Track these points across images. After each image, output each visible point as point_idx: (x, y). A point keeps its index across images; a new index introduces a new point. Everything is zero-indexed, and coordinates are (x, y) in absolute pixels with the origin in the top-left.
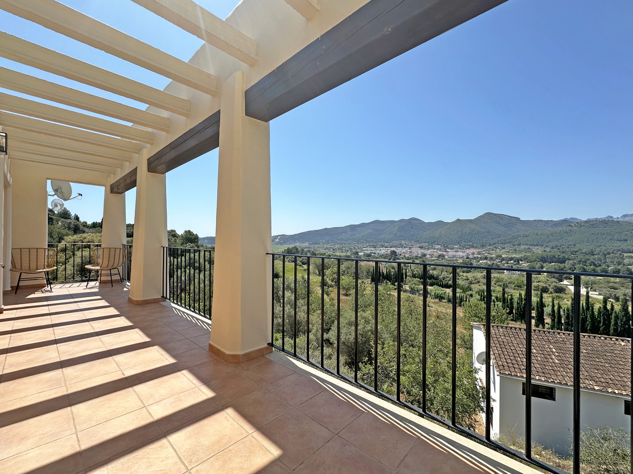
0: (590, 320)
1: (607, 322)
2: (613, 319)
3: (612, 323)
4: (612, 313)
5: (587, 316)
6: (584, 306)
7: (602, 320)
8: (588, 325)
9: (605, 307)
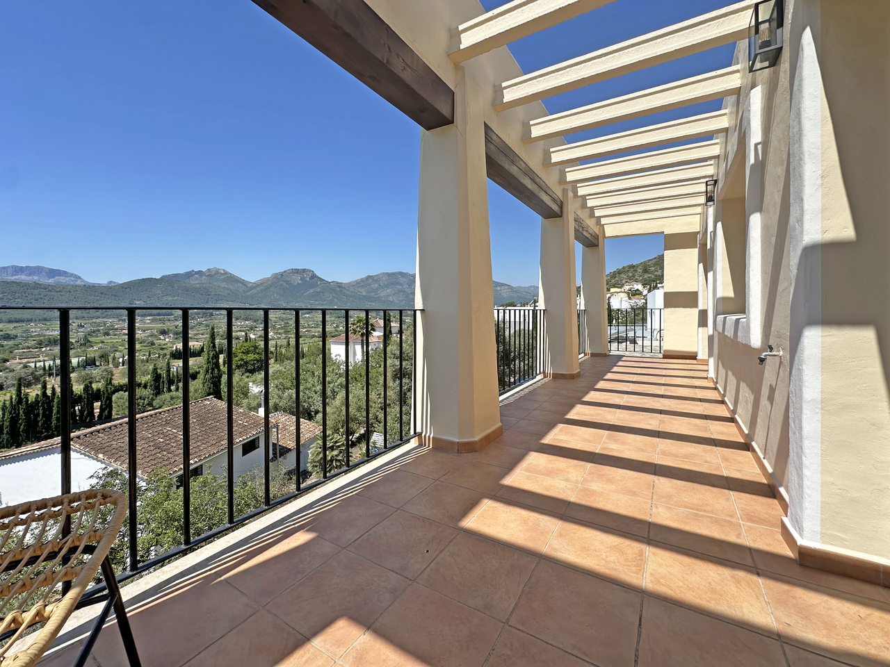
0: (24, 417)
1: (47, 413)
2: (55, 406)
3: (55, 412)
4: (53, 399)
5: (19, 413)
6: (13, 400)
7: (41, 412)
8: (21, 425)
9: (44, 394)
